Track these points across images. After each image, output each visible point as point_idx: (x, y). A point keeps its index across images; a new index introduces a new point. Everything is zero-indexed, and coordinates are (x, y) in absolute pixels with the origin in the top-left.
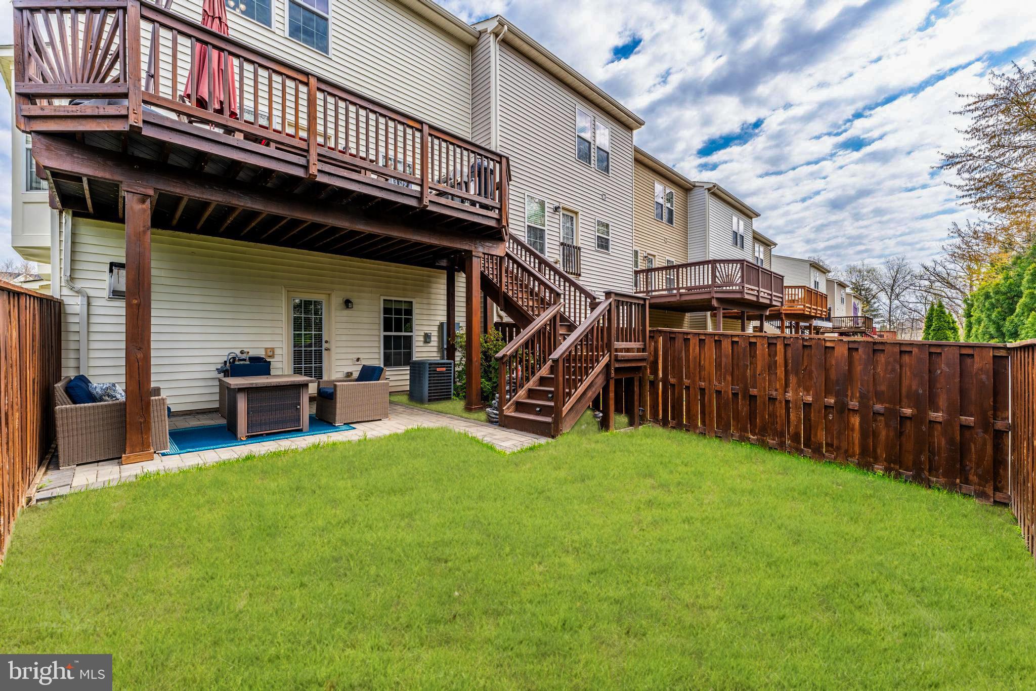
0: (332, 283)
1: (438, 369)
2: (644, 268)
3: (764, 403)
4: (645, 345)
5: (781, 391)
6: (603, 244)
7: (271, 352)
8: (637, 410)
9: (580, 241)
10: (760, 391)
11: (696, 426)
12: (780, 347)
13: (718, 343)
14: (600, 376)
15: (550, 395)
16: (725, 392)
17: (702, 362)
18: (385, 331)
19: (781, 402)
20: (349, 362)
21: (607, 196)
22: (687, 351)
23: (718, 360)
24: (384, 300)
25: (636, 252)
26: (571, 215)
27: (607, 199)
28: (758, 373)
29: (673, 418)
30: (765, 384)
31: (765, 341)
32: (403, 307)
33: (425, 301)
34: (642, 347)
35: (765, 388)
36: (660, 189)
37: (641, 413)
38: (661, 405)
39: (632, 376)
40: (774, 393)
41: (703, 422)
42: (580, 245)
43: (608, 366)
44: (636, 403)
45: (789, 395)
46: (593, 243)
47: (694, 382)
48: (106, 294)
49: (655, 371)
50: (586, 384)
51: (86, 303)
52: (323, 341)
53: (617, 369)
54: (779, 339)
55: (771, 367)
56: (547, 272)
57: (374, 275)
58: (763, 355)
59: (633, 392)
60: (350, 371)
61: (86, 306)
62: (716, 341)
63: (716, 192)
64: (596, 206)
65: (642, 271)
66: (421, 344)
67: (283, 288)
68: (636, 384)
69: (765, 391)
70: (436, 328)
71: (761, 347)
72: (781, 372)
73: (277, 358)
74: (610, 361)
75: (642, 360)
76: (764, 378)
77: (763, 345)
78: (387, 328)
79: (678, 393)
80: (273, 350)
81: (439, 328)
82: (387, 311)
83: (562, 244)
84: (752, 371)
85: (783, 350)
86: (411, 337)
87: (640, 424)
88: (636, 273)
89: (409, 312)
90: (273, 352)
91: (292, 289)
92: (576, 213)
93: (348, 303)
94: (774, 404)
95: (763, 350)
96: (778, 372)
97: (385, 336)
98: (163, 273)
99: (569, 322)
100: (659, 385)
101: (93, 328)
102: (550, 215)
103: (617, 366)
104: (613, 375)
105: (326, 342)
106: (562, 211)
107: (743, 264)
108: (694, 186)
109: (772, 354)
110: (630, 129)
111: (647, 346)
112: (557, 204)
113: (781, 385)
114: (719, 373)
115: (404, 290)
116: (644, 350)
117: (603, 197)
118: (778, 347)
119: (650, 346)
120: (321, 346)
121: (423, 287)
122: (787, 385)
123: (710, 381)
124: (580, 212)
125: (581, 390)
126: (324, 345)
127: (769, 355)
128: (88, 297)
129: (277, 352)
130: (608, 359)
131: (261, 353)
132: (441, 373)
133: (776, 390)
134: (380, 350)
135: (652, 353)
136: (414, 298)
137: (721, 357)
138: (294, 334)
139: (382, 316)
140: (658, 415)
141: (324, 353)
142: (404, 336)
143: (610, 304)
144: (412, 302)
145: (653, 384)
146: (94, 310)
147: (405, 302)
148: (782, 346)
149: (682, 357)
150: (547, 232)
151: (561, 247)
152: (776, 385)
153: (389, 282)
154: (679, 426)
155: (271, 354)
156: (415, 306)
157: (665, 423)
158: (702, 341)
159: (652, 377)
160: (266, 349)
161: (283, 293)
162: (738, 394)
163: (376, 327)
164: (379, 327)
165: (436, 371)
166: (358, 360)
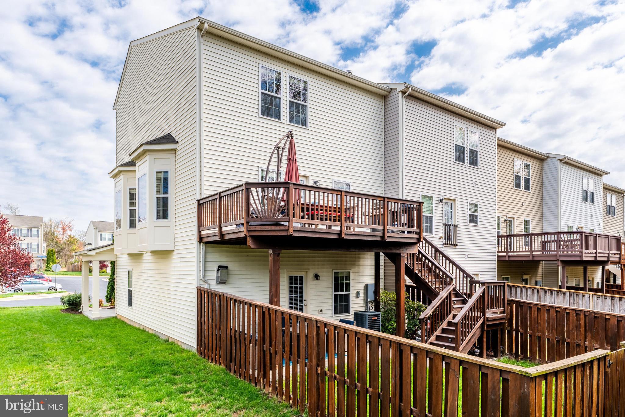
0: (308, 265)
1: (373, 318)
2: (505, 234)
3: (574, 347)
4: (504, 310)
5: (583, 341)
6: (473, 219)
8: (500, 348)
9: (457, 220)
10: (571, 340)
11: (535, 359)
12: (582, 316)
13: (548, 311)
14: (478, 330)
15: (450, 340)
16: (552, 339)
17: (539, 321)
18: (335, 292)
19: (582, 347)
20: (317, 312)
21: (477, 183)
22: (530, 314)
23: (548, 321)
24: (335, 272)
25: (499, 218)
26: (451, 202)
27: (477, 186)
28: (570, 330)
29: (521, 353)
30: (574, 337)
31: (574, 312)
32: (345, 276)
33: (356, 271)
34: (503, 311)
35: (574, 339)
36: (518, 163)
37: (502, 350)
38: (514, 345)
39: (497, 328)
40: (579, 342)
41: (540, 356)
42: (457, 224)
43: (483, 324)
44: (499, 344)
45: (587, 343)
46: (467, 219)
47: (534, 332)
48: (215, 282)
49: (511, 324)
50: (471, 335)
52: (303, 300)
53: (488, 326)
54: (582, 312)
55: (578, 327)
56: (441, 258)
57: (329, 257)
58: (573, 320)
59: (497, 337)
62: (547, 310)
63: (567, 162)
64: (468, 193)
65: (504, 236)
66: (354, 299)
67: (286, 271)
68: (499, 332)
69: (574, 340)
70: (363, 288)
71: (572, 315)
72: (582, 330)
74: (484, 321)
75: (503, 319)
76: (574, 333)
77: (573, 314)
78: (336, 290)
79: (525, 339)
81: (364, 288)
82: (336, 279)
83: (444, 225)
84: (567, 328)
85: (583, 318)
86: (349, 294)
87: (502, 356)
88: (499, 237)
89: (348, 278)
91: (289, 271)
92: (454, 200)
93: (316, 277)
94: (580, 348)
95: (573, 317)
96: (581, 330)
97: (335, 295)
99: (456, 291)
100: (513, 333)
102: (437, 205)
103: (488, 323)
104: (486, 329)
105: (305, 300)
106: (444, 201)
107: (582, 235)
108: (548, 157)
109: (578, 320)
110: (494, 128)
111: (506, 310)
112: (441, 197)
113: (582, 337)
114: (549, 328)
116: (504, 313)
117: (474, 185)
118: (581, 316)
119: (507, 309)
120: (302, 303)
121: (355, 262)
122: (586, 338)
123: (543, 332)
124: (457, 199)
125: (468, 338)
126: (304, 302)
127: (577, 320)
128: (209, 284)
130: (483, 320)
132: (374, 321)
133: (580, 340)
134: (332, 304)
135: (509, 313)
136: (350, 269)
137: (549, 319)
138: (290, 297)
139: (333, 282)
140: (512, 351)
141: (304, 307)
142: (345, 294)
143: (484, 290)
144: (349, 272)
145: (510, 333)
147: (346, 272)
148: (583, 316)
149: (527, 318)
150: (434, 218)
151: (444, 227)
152: (580, 338)
154: (525, 358)
156: (351, 275)
157: (516, 356)
158: (539, 309)
159: (509, 328)
162: (559, 341)
163: (330, 289)
164: (332, 290)
165: (372, 319)
166: (321, 311)
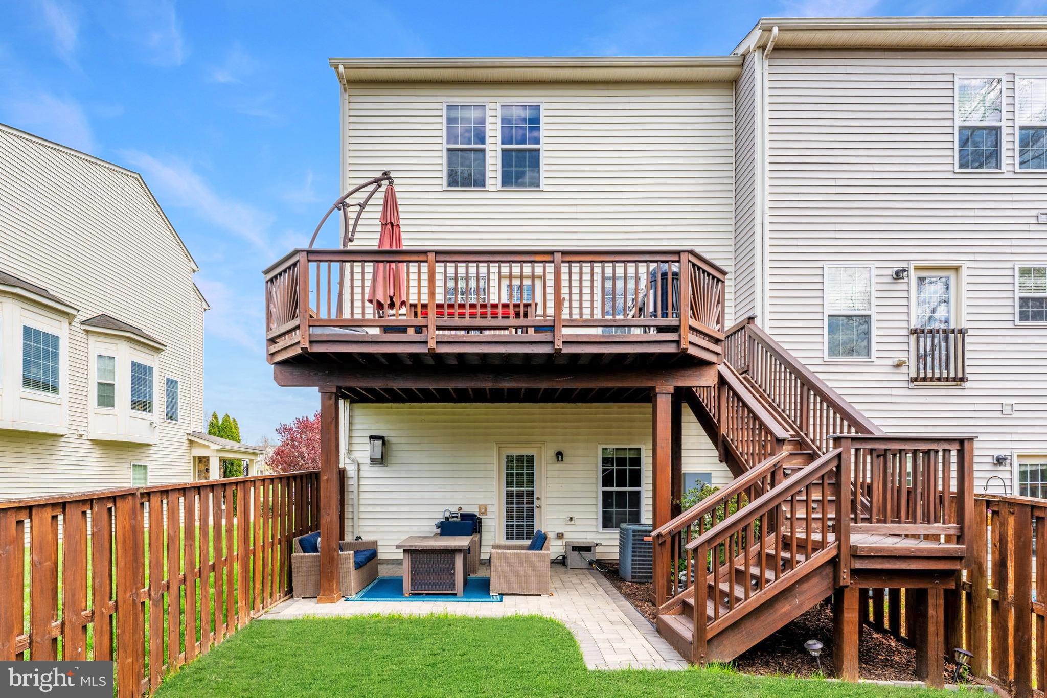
0: (543, 435)
7: (484, 509)
9: (965, 317)
14: (813, 580)
18: (604, 485)
20: (561, 522)
24: (603, 449)
26: (944, 273)
32: (628, 455)
42: (964, 325)
46: (1008, 314)
48: (368, 461)
51: (357, 469)
52: (535, 499)
57: (591, 421)
60: (560, 531)
61: (357, 472)
64: (1015, 243)
67: (495, 445)
73: (489, 515)
78: (607, 481)
80: (485, 507)
82: (606, 461)
83: (913, 331)
86: (638, 493)
89: (636, 462)
90: (486, 509)
91: (503, 445)
92: (956, 268)
93: (560, 456)
97: (604, 493)
98: (403, 440)
101: (362, 488)
102: (884, 286)
105: (538, 499)
106: (915, 274)
112: (901, 266)
115: (630, 434)
120: (533, 503)
124: (968, 265)
126: (536, 502)
128: (359, 464)
129: (490, 509)
130: (834, 553)
131: (474, 510)
132: (649, 543)
134: (597, 508)
136: (644, 443)
138: (507, 491)
139: (600, 468)
141: (536, 511)
142: (630, 492)
144: (640, 449)
146: (362, 475)
147: (630, 449)
150: (874, 317)
151: (912, 337)
153: (611, 427)
155: (483, 511)
156: (644, 454)
160: (480, 506)
161: (495, 449)
163: (593, 481)
164: (597, 481)
165: (643, 540)
166: (571, 519)
